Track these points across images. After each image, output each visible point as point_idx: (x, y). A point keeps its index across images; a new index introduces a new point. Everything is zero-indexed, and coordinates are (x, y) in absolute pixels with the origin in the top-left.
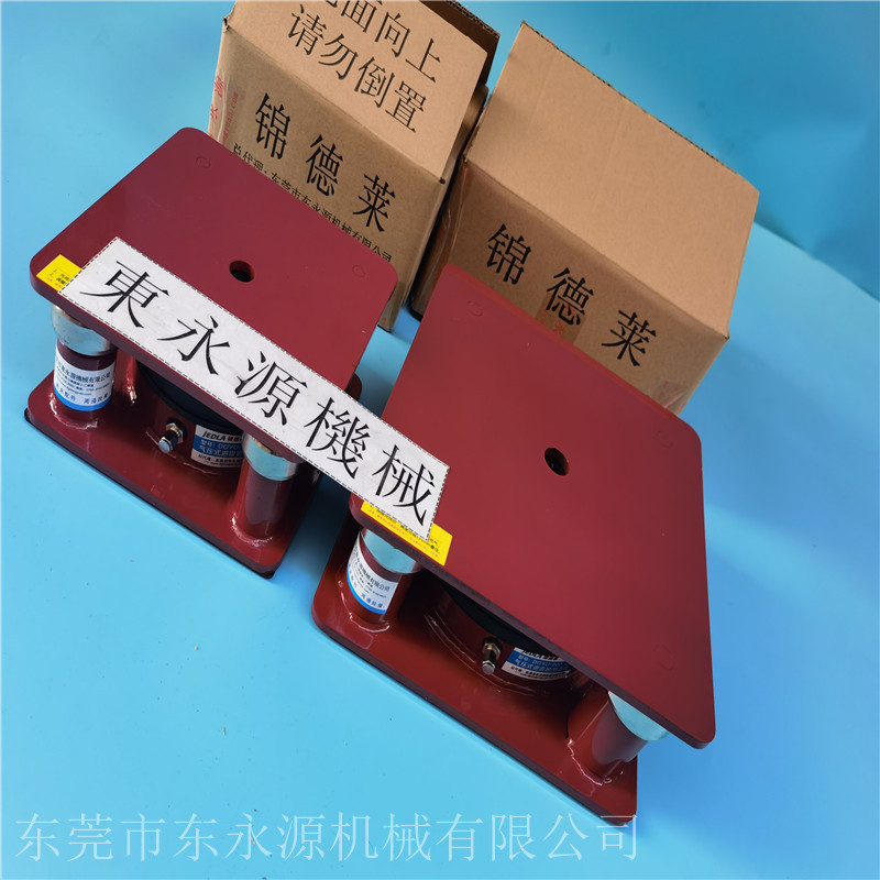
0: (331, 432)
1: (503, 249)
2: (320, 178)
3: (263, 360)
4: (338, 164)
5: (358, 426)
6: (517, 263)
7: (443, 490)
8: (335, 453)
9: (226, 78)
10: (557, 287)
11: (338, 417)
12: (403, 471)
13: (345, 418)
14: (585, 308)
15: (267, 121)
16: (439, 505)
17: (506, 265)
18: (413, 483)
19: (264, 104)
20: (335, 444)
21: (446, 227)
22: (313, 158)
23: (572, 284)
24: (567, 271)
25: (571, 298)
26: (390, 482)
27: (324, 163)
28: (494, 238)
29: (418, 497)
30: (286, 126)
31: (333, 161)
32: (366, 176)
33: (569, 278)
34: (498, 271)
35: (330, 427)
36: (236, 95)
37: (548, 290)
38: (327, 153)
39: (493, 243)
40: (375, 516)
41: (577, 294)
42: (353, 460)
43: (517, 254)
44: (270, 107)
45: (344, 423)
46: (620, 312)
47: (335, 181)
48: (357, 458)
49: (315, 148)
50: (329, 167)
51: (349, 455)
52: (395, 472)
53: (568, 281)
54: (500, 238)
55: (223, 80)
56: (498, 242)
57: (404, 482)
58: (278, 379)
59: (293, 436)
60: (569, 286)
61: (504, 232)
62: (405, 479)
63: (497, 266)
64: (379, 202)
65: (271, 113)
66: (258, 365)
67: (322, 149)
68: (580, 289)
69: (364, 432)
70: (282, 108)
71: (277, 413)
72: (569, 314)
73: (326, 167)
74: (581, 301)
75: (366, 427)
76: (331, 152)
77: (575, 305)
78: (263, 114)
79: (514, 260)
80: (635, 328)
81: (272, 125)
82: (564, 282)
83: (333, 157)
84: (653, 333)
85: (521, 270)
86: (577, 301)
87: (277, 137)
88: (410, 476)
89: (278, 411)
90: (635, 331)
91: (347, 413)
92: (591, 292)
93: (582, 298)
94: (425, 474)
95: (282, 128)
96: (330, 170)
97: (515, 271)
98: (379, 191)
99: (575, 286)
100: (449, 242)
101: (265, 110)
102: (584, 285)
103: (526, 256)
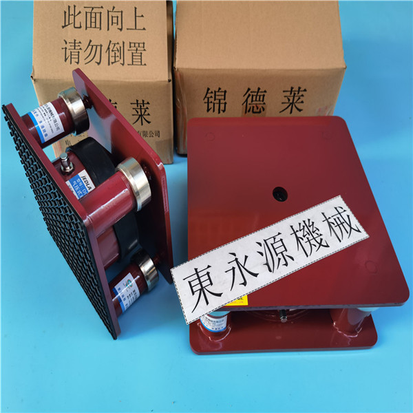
1: (212, 100)
6: (222, 101)
10: (247, 100)
14: (264, 101)
23: (253, 94)
24: (249, 89)
25: (256, 100)
33: (251, 92)
34: (214, 111)
37: (243, 104)
39: (206, 100)
43: (220, 97)
46: (284, 91)
53: (251, 94)
61: (210, 91)
63: (212, 109)
68: (259, 94)
72: (258, 108)
74: (261, 99)
77: (259, 102)
79: (220, 101)
80: (295, 94)
84: (305, 90)
85: (225, 103)
86: (259, 100)
90: (295, 95)
92: (265, 91)
93: (262, 97)
97: (222, 106)
98: (141, 106)
99: (256, 94)
100: (183, 113)
102: (260, 91)
103: (224, 95)
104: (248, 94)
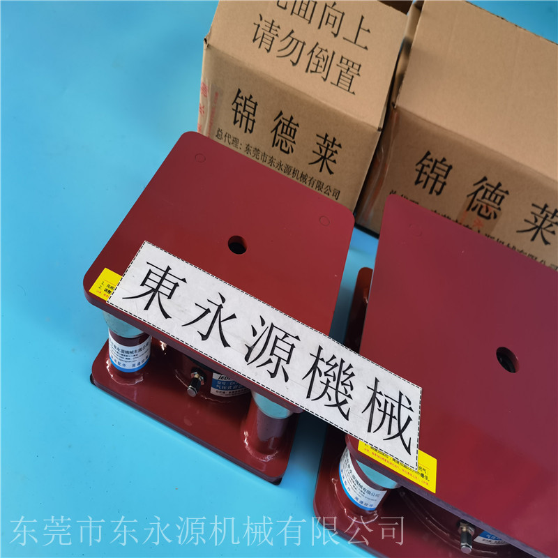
0: (324, 379)
1: (428, 170)
2: (282, 141)
3: (263, 323)
4: (295, 130)
5: (345, 367)
6: (441, 179)
7: (421, 413)
8: (330, 399)
9: (209, 83)
10: (476, 193)
11: (327, 363)
12: (386, 402)
13: (333, 363)
14: (502, 205)
15: (241, 108)
17: (431, 182)
19: (237, 96)
20: (329, 390)
21: (381, 160)
22: (276, 128)
23: (489, 188)
24: (485, 179)
25: (489, 199)
26: (378, 416)
27: (285, 131)
28: (420, 162)
29: (402, 427)
30: (255, 109)
31: (291, 128)
32: (318, 136)
33: (487, 184)
34: (424, 187)
35: (323, 374)
36: (217, 94)
37: (468, 196)
38: (287, 123)
39: (419, 167)
40: (370, 454)
41: (494, 196)
42: (345, 402)
43: (440, 172)
44: (242, 98)
45: (333, 367)
46: (533, 205)
47: (294, 142)
48: (348, 399)
49: (278, 121)
50: (288, 133)
51: (341, 398)
52: (380, 405)
53: (486, 187)
54: (426, 162)
55: (207, 85)
56: (423, 166)
59: (295, 391)
60: (487, 190)
61: (429, 157)
63: (423, 184)
64: (329, 153)
65: (243, 102)
66: (259, 329)
67: (282, 120)
68: (497, 192)
69: (349, 372)
70: (251, 97)
71: (280, 373)
72: (487, 211)
73: (286, 133)
74: (498, 200)
75: (351, 366)
76: (290, 122)
77: (492, 204)
78: (237, 104)
79: (437, 177)
80: (547, 216)
81: (244, 110)
82: (482, 187)
83: (291, 125)
85: (444, 184)
86: (494, 201)
87: (248, 118)
88: (393, 406)
89: (280, 369)
91: (334, 357)
92: (507, 192)
93: (499, 198)
94: (404, 402)
95: (252, 111)
96: (290, 135)
97: (438, 186)
98: (328, 145)
99: (492, 189)
101: (239, 100)
102: (500, 188)
103: (447, 172)
104: (480, 185)
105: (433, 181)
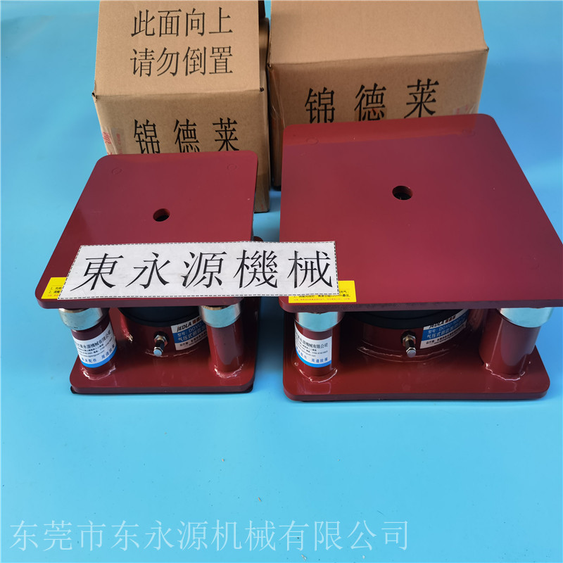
0: (252, 270)
1: (315, 105)
2: (187, 147)
3: (193, 255)
4: (194, 130)
5: (267, 255)
6: (329, 107)
7: (337, 257)
8: (259, 280)
9: (108, 129)
10: (360, 103)
11: (252, 259)
12: (306, 262)
13: (257, 256)
14: (383, 103)
15: (143, 137)
16: (338, 268)
17: (322, 113)
18: (315, 266)
19: (136, 127)
20: (257, 275)
21: (276, 119)
22: (178, 138)
23: (369, 93)
24: (362, 88)
25: (372, 103)
26: (301, 274)
27: (186, 136)
28: (308, 102)
29: (322, 272)
30: (155, 131)
31: (191, 130)
32: (214, 124)
33: (366, 91)
34: (319, 121)
35: (250, 267)
36: (118, 135)
37: (355, 109)
38: (185, 128)
39: (309, 105)
40: (300, 301)
41: (375, 97)
42: (272, 277)
43: (326, 101)
44: (140, 127)
45: (258, 259)
46: (409, 87)
47: (197, 142)
48: (274, 274)
49: (177, 130)
50: (190, 136)
51: (268, 276)
52: (301, 266)
53: (366, 93)
54: (312, 99)
55: (107, 132)
56: (311, 103)
57: (309, 269)
58: (207, 261)
59: (230, 287)
60: (368, 96)
61: (313, 94)
62: (309, 267)
63: (316, 119)
64: (229, 133)
65: (142, 130)
66: (191, 261)
67: (181, 128)
68: (376, 93)
69: (272, 256)
70: (148, 121)
71: (214, 280)
72: (375, 114)
73: (188, 138)
74: (379, 100)
75: (272, 252)
76: (187, 125)
77: (377, 105)
78: (139, 134)
79: (326, 107)
80: (423, 89)
81: (146, 137)
82: (363, 95)
83: (190, 128)
84: (437, 83)
85: (333, 109)
86: (377, 102)
87: (152, 142)
88: (312, 263)
89: (214, 279)
91: (257, 252)
92: (384, 89)
93: (380, 97)
94: (322, 255)
95: (153, 134)
96: (191, 137)
97: (329, 113)
98: (226, 127)
99: (371, 93)
101: (139, 131)
102: (377, 88)
103: (332, 98)
104: (361, 94)
105: (324, 112)
